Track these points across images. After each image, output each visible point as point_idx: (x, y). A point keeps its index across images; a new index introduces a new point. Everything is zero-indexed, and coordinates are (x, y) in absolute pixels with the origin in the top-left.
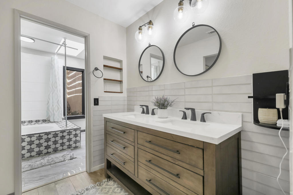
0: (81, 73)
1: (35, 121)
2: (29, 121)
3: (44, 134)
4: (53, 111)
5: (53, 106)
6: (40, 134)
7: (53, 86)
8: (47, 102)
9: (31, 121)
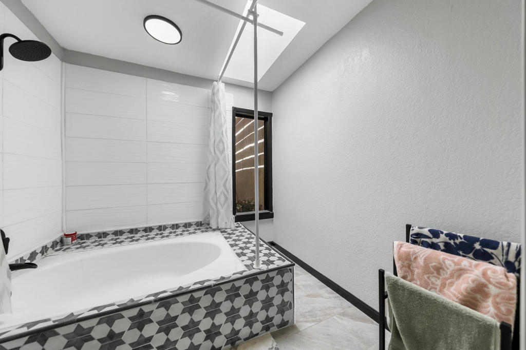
0: (263, 121)
1: (183, 226)
2: (173, 225)
3: (204, 291)
4: (216, 205)
5: (216, 192)
6: (194, 294)
7: (216, 149)
8: (204, 184)
9: (177, 225)
